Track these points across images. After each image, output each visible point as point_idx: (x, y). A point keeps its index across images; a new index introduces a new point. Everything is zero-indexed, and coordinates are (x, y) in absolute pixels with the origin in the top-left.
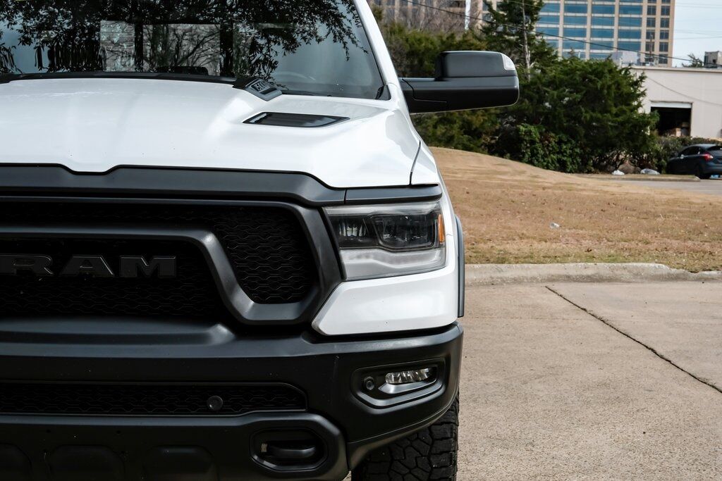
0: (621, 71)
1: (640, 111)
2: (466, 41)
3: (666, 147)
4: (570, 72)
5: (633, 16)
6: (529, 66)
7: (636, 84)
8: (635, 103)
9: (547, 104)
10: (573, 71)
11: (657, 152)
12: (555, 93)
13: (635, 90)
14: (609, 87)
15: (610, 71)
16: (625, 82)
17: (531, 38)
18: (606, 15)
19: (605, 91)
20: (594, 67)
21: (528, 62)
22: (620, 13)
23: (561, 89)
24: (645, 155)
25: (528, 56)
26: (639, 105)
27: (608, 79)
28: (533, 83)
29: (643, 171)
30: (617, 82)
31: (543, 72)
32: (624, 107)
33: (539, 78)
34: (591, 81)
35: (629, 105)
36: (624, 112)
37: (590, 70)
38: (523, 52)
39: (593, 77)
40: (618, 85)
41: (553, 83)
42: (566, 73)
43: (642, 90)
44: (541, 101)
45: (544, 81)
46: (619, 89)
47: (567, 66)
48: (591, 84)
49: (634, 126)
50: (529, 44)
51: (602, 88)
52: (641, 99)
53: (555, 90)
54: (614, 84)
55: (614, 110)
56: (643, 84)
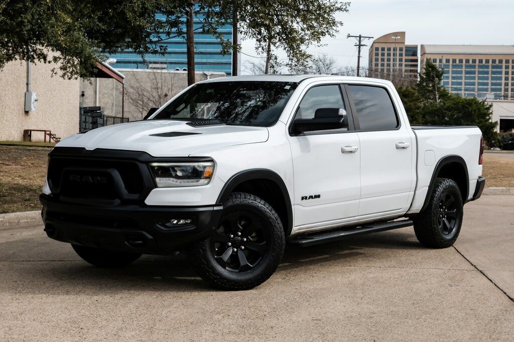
0: (481, 103)
1: (490, 121)
2: (407, 90)
3: (503, 137)
4: (456, 104)
5: (498, 76)
6: (438, 101)
7: (488, 109)
8: (488, 118)
9: (446, 118)
10: (458, 103)
11: (498, 139)
12: (450, 113)
13: (488, 112)
14: (475, 111)
15: (475, 103)
16: (482, 108)
17: (439, 88)
18: (485, 75)
19: (473, 112)
20: (468, 101)
21: (437, 99)
22: (492, 74)
23: (452, 111)
24: (493, 142)
25: (437, 96)
26: (490, 119)
27: (474, 107)
28: (440, 109)
29: (492, 149)
30: (479, 108)
31: (444, 103)
32: (482, 120)
33: (442, 106)
34: (467, 108)
35: (485, 118)
36: (482, 122)
37: (466, 103)
38: (435, 95)
39: (467, 106)
40: (479, 109)
41: (448, 109)
42: (455, 104)
43: (491, 111)
44: (443, 117)
45: (444, 108)
46: (480, 111)
47: (455, 101)
48: (466, 109)
49: (487, 128)
50: (438, 91)
51: (471, 111)
52: (490, 115)
53: (450, 111)
54: (477, 109)
55: (477, 121)
56: (491, 109)
